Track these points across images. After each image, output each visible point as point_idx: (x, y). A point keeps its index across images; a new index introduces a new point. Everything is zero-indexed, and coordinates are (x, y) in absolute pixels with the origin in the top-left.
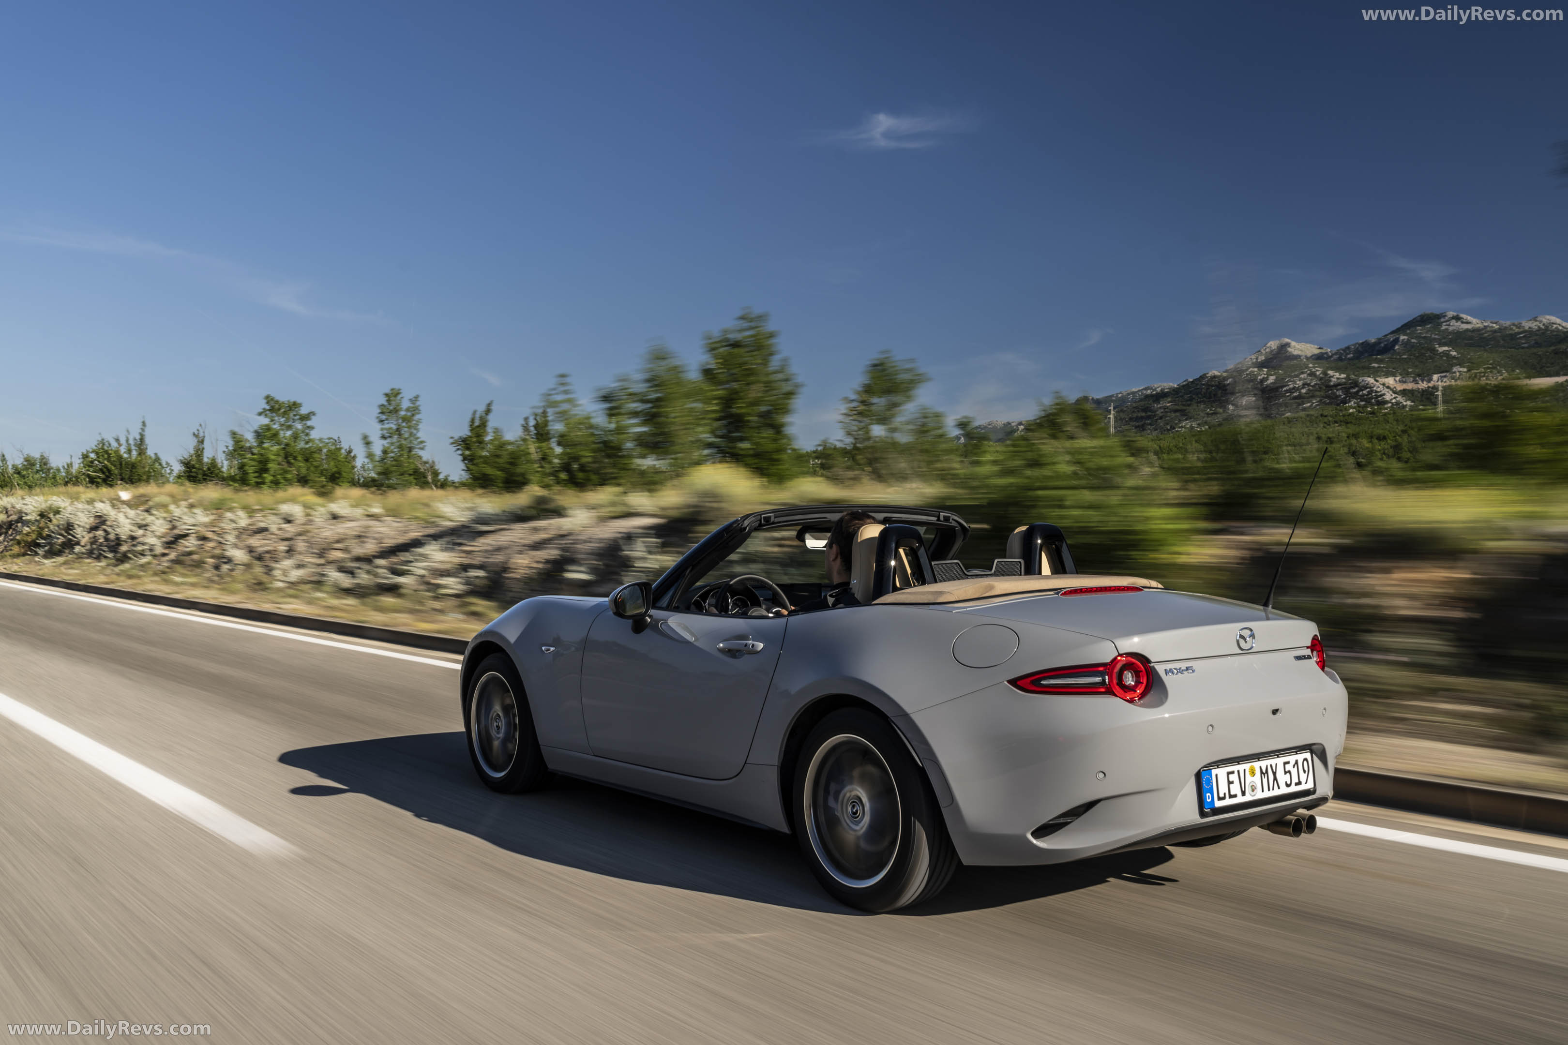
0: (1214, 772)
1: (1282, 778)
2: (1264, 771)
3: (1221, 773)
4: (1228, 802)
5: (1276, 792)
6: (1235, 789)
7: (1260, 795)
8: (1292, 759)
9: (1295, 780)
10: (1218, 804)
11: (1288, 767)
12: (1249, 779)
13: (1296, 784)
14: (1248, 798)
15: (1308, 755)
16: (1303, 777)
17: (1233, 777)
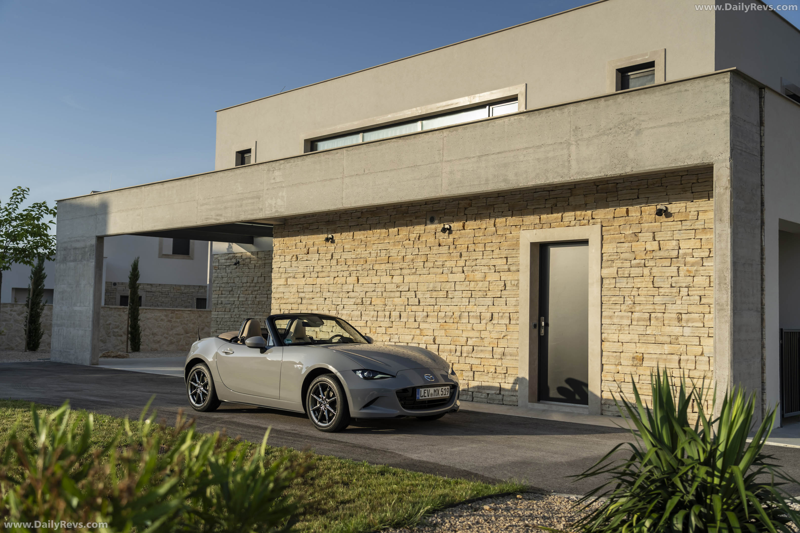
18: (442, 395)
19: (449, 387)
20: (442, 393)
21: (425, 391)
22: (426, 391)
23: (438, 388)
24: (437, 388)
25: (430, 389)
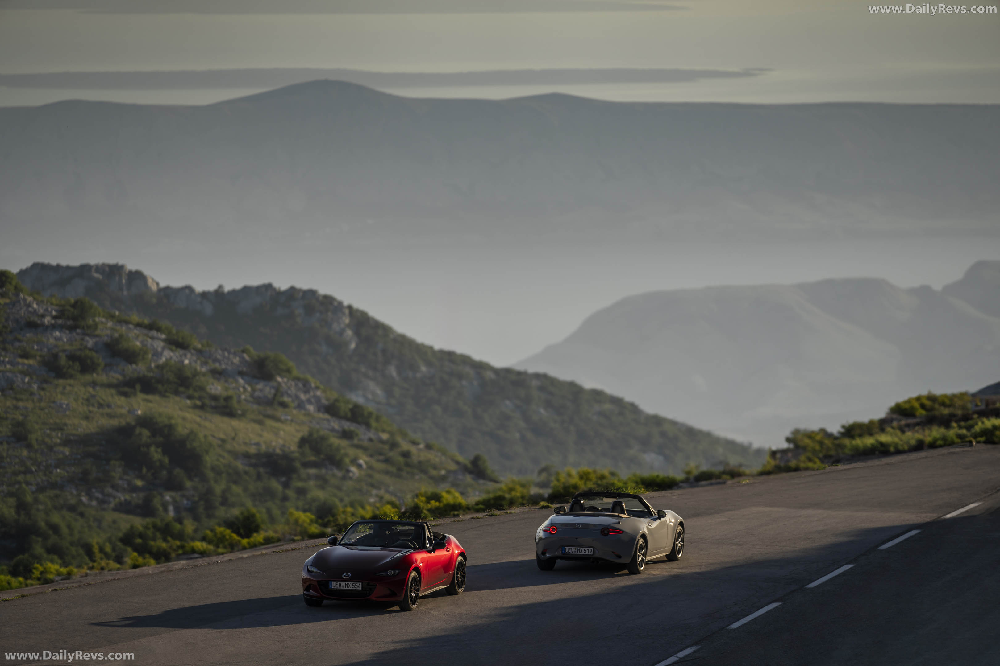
0: (565, 548)
1: (583, 551)
2: (579, 549)
3: (567, 548)
4: (568, 553)
5: (581, 553)
6: (570, 551)
7: (576, 553)
8: (587, 548)
9: (587, 552)
10: (565, 553)
11: (585, 550)
12: (574, 550)
13: (587, 553)
14: (573, 553)
15: (592, 549)
16: (590, 552)
17: (570, 549)
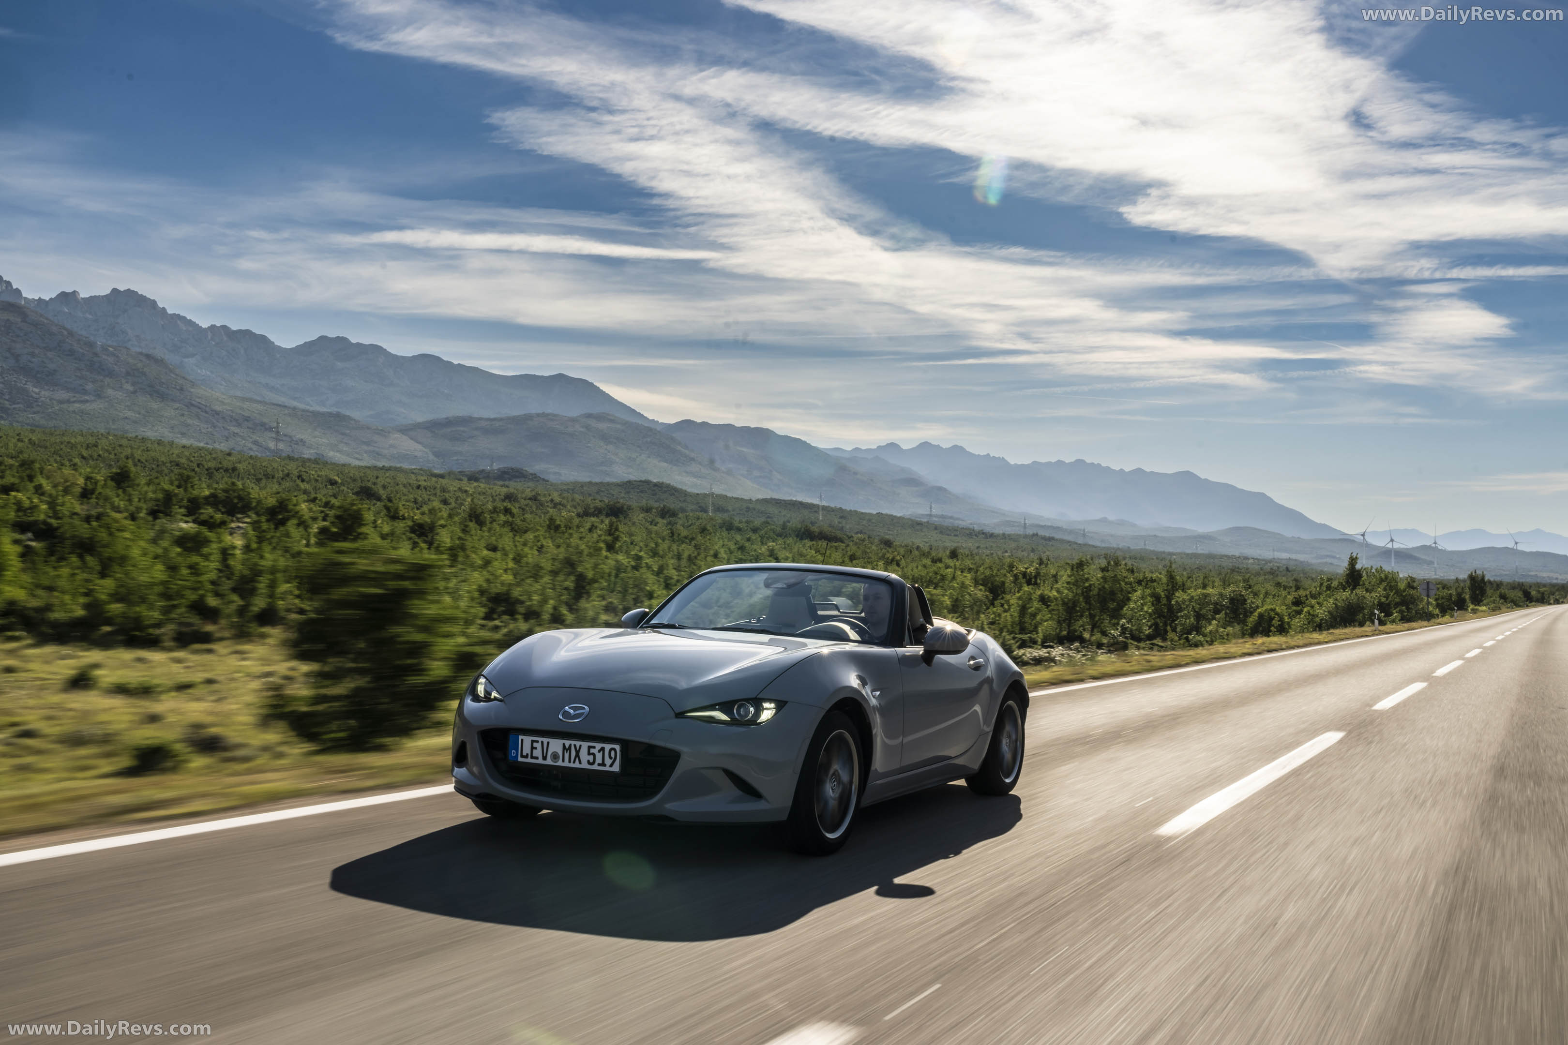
18: (588, 761)
19: (617, 747)
20: (591, 758)
21: (535, 745)
22: (538, 745)
23: (578, 743)
24: (573, 743)
25: (552, 741)
